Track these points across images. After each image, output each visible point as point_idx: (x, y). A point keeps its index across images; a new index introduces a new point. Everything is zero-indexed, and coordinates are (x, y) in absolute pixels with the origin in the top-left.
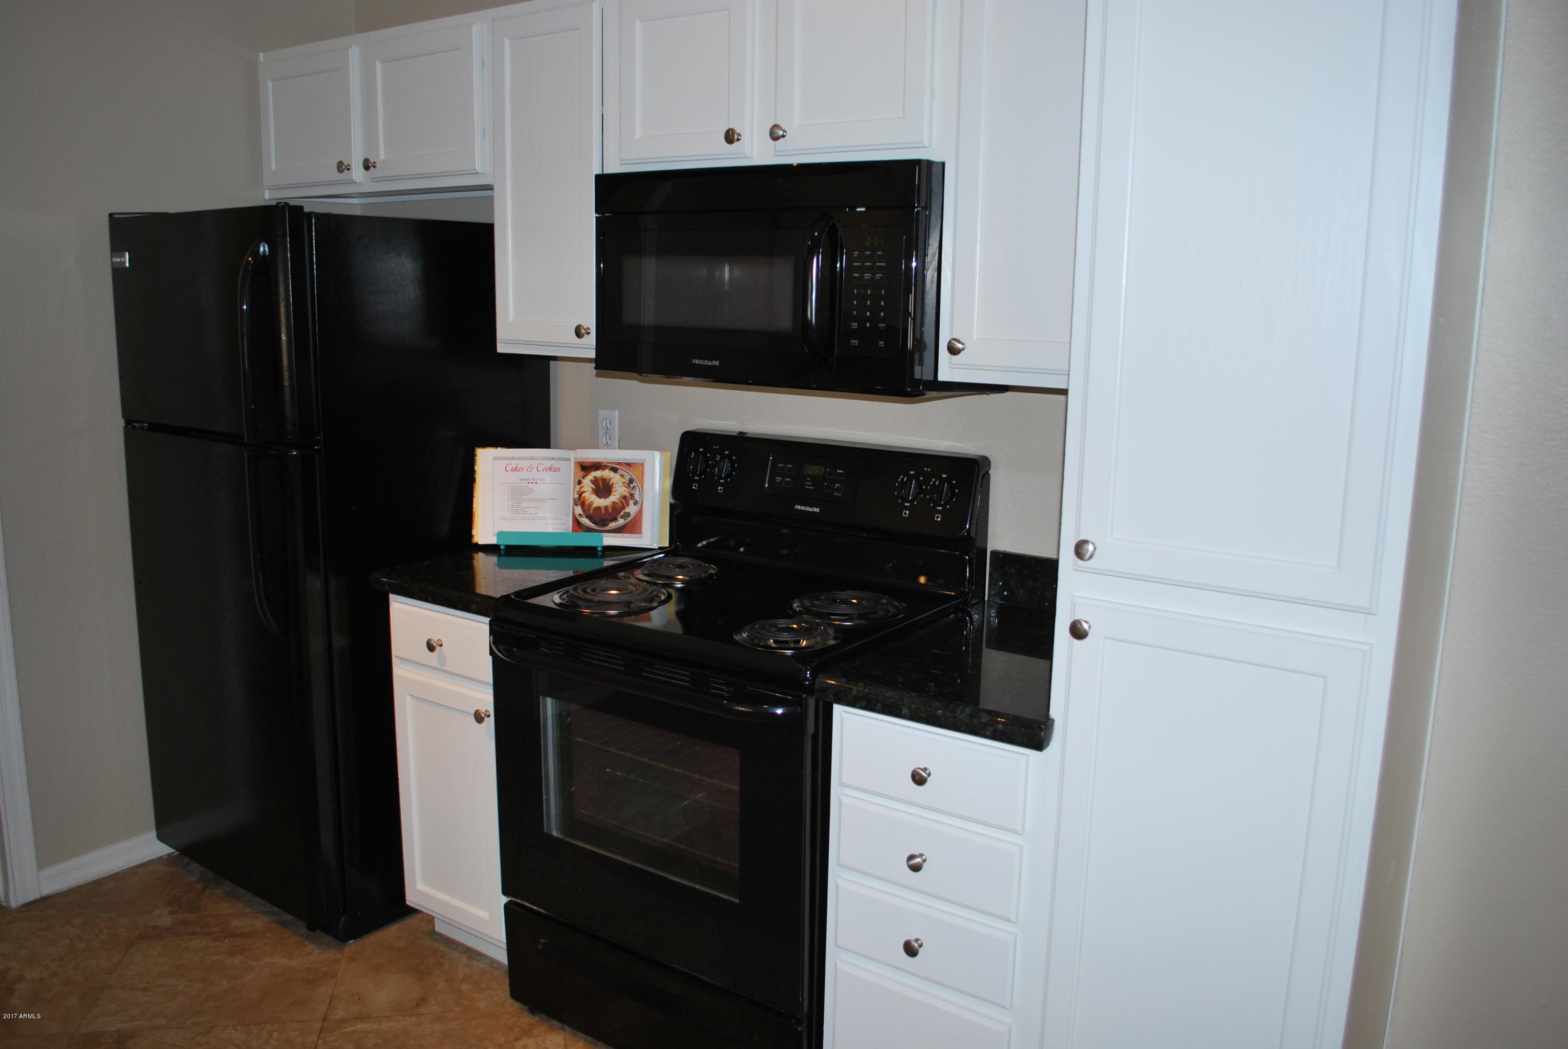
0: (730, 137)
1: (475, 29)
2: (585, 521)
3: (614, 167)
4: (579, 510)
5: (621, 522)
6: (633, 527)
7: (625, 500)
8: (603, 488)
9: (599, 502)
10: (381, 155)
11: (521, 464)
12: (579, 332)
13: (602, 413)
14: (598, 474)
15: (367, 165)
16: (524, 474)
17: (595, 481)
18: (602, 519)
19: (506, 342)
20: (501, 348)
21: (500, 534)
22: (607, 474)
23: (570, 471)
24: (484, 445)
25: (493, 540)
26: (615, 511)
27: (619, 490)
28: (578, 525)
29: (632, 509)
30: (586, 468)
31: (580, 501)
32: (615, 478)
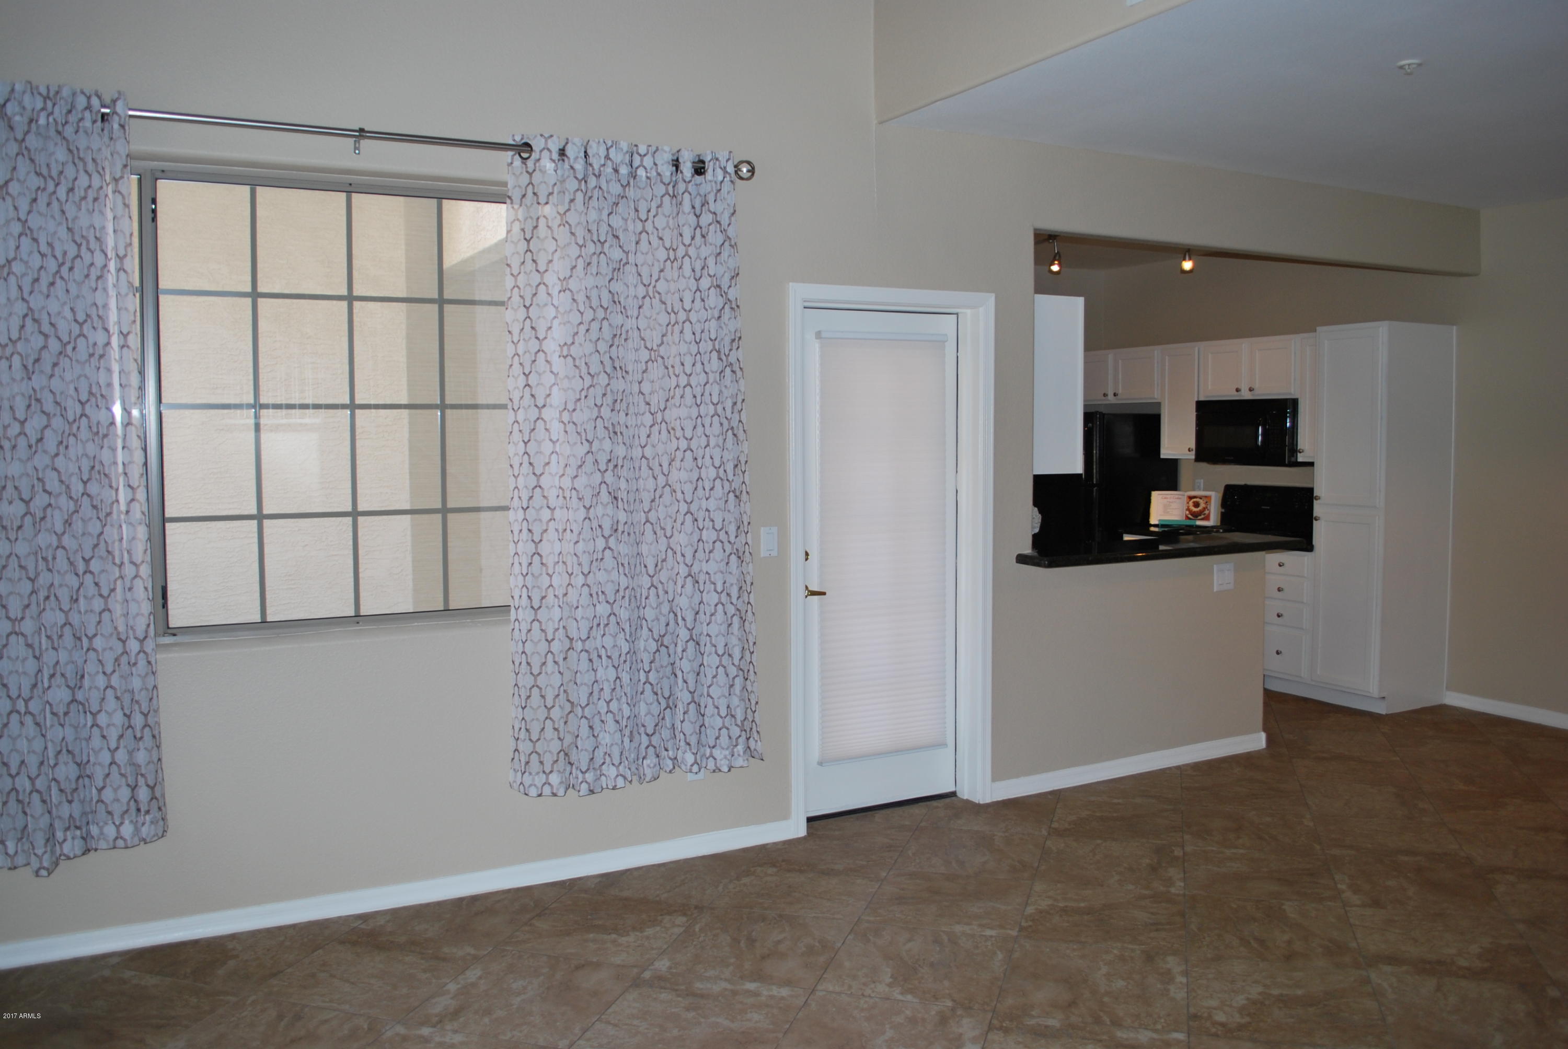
0: (1238, 390)
1: (1156, 352)
2: (1190, 516)
3: (1202, 398)
4: (1187, 512)
5: (1203, 516)
6: (1207, 518)
7: (1204, 509)
8: (1196, 505)
9: (1195, 509)
10: (1120, 391)
11: (1169, 496)
12: (1189, 450)
13: (1197, 481)
14: (1195, 500)
15: (1115, 395)
16: (1169, 500)
17: (1194, 502)
18: (1196, 515)
19: (1164, 454)
20: (1162, 456)
21: (1160, 520)
22: (1198, 500)
23: (1185, 499)
24: (1154, 490)
25: (1157, 523)
26: (1201, 513)
27: (1202, 505)
28: (1187, 518)
29: (1207, 512)
30: (1190, 498)
31: (1188, 509)
32: (1201, 501)
